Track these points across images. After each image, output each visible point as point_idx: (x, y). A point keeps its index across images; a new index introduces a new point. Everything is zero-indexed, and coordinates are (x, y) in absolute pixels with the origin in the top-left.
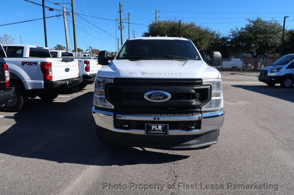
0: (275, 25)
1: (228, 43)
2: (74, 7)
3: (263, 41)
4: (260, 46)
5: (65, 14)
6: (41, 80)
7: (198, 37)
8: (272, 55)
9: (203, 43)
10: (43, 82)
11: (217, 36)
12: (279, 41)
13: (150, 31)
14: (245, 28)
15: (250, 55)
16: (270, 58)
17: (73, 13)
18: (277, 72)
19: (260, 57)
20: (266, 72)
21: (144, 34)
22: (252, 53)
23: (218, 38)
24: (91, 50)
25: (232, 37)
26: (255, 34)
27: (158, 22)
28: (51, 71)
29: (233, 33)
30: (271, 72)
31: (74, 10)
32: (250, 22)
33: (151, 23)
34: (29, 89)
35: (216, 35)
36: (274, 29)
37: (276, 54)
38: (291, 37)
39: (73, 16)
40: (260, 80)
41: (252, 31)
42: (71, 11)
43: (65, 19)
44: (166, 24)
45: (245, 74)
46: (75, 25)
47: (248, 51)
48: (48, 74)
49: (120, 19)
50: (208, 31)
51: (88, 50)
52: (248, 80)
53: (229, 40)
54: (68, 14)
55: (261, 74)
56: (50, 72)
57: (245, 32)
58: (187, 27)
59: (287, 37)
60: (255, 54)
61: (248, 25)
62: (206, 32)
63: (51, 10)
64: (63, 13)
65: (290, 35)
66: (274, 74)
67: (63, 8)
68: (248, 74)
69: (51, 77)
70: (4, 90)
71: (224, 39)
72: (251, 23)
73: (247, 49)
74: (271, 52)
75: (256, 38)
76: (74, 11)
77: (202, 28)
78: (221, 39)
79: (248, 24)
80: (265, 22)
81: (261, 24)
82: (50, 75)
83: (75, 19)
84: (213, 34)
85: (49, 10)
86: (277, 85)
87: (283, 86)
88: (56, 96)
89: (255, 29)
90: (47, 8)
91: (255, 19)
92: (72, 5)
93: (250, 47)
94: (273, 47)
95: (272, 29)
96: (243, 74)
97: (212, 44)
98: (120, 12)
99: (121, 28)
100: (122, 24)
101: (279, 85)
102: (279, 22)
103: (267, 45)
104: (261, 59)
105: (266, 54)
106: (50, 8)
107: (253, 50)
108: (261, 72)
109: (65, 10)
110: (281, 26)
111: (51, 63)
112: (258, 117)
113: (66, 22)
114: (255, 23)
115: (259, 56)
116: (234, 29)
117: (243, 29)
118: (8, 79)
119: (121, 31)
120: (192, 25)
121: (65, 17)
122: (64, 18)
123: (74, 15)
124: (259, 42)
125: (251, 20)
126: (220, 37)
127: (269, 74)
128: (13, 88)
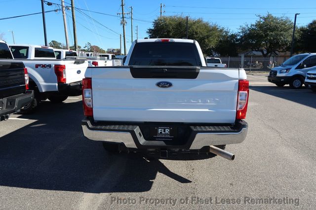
0: (286, 22)
1: (237, 40)
3: (274, 39)
4: (271, 44)
5: (64, 9)
6: (56, 83)
7: (206, 34)
8: (283, 54)
9: (211, 41)
10: (57, 84)
11: (227, 32)
12: (290, 39)
13: (155, 27)
14: (255, 24)
15: (260, 53)
16: (281, 56)
17: (72, 7)
18: (286, 72)
19: (270, 56)
20: (276, 72)
21: (148, 31)
22: (262, 51)
23: (227, 35)
24: (89, 47)
25: (241, 34)
26: (265, 31)
27: (164, 17)
28: (65, 73)
29: (242, 30)
30: (281, 72)
31: (73, 4)
32: (261, 18)
33: (156, 19)
34: (43, 91)
35: (225, 32)
36: (286, 26)
37: (287, 52)
38: (302, 34)
39: (72, 11)
40: (270, 81)
41: (262, 27)
43: (65, 14)
44: (172, 19)
45: (255, 74)
46: (75, 21)
47: (258, 49)
48: (62, 76)
49: (123, 14)
50: (217, 27)
51: (86, 46)
52: (258, 81)
53: (238, 37)
54: (67, 8)
55: (270, 74)
56: (64, 75)
57: (255, 29)
58: (194, 23)
59: (298, 34)
60: (265, 52)
61: (259, 22)
62: (214, 29)
63: (49, 4)
64: (62, 8)
65: (301, 32)
66: (283, 75)
67: (62, 2)
68: (258, 74)
69: (65, 80)
70: (24, 93)
71: (233, 36)
72: (261, 20)
73: (257, 47)
74: (281, 50)
75: (267, 35)
76: (74, 6)
77: (211, 24)
78: (230, 36)
79: (258, 20)
80: (275, 19)
81: (272, 21)
82: (64, 78)
83: (74, 15)
84: (221, 31)
86: (286, 85)
87: (292, 87)
88: (65, 98)
89: (265, 26)
91: (265, 15)
93: (260, 45)
94: (283, 45)
95: (283, 26)
96: (252, 73)
97: (221, 41)
98: (122, 5)
99: (123, 24)
100: (125, 19)
101: (288, 85)
102: (290, 19)
103: (278, 43)
104: (271, 58)
105: (277, 52)
107: (263, 48)
108: (271, 72)
109: (63, 5)
110: (292, 23)
111: (65, 66)
112: (266, 118)
113: (65, 17)
114: (265, 19)
115: (269, 54)
116: (244, 26)
117: (253, 25)
118: (27, 82)
119: (124, 26)
120: (199, 21)
121: (65, 12)
122: (63, 13)
123: (74, 10)
124: (269, 40)
125: (262, 16)
126: (229, 34)
127: (279, 75)
128: (33, 91)
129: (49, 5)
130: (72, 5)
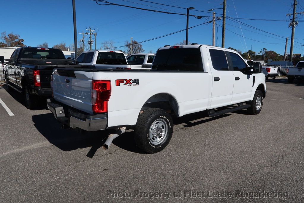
2: (225, 11)
5: (215, 19)
17: (223, 17)
24: (264, 53)
39: (223, 21)
42: (223, 16)
43: (215, 24)
49: (294, 14)
51: (261, 52)
54: (218, 19)
64: (213, 19)
67: (213, 14)
76: (226, 16)
85: (197, 18)
90: (196, 17)
92: (224, 9)
98: (294, 5)
99: (292, 25)
100: (296, 20)
106: (199, 17)
109: (214, 16)
113: (215, 27)
119: (293, 29)
121: (215, 22)
122: (213, 23)
129: (199, 19)
130: (223, 15)
